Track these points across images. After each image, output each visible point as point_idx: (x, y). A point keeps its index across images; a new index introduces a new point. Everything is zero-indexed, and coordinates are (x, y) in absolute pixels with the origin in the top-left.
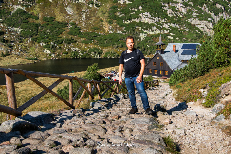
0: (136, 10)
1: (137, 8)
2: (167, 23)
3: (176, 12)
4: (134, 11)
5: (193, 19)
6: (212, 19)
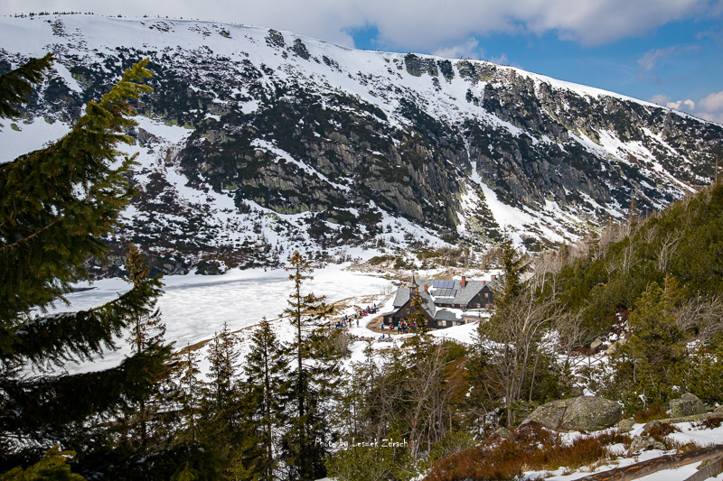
1: (252, 154)
2: (321, 189)
3: (337, 164)
4: (244, 160)
5: (373, 178)
6: (411, 178)
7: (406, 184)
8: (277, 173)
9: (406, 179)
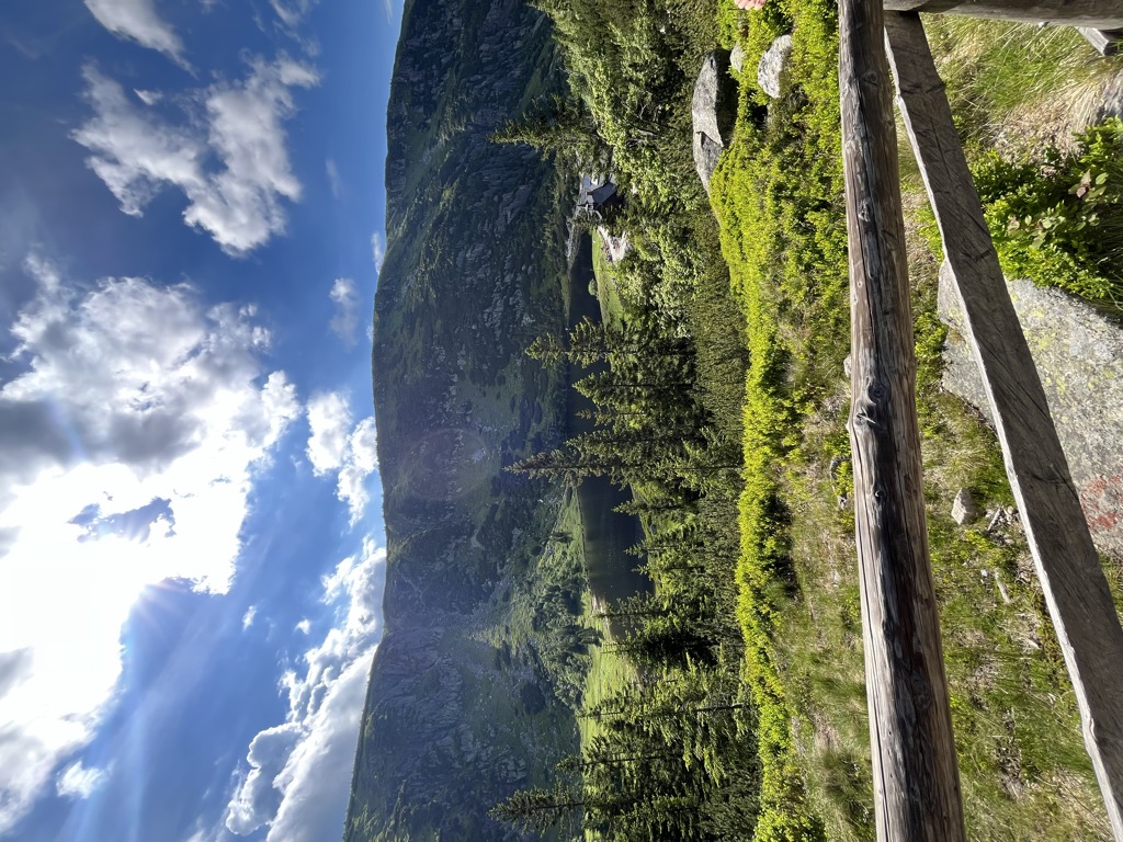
0: (478, 335)
1: (475, 332)
2: (503, 277)
3: (482, 262)
4: (480, 338)
5: (495, 230)
6: (495, 194)
7: (501, 199)
8: (490, 313)
9: (496, 198)
